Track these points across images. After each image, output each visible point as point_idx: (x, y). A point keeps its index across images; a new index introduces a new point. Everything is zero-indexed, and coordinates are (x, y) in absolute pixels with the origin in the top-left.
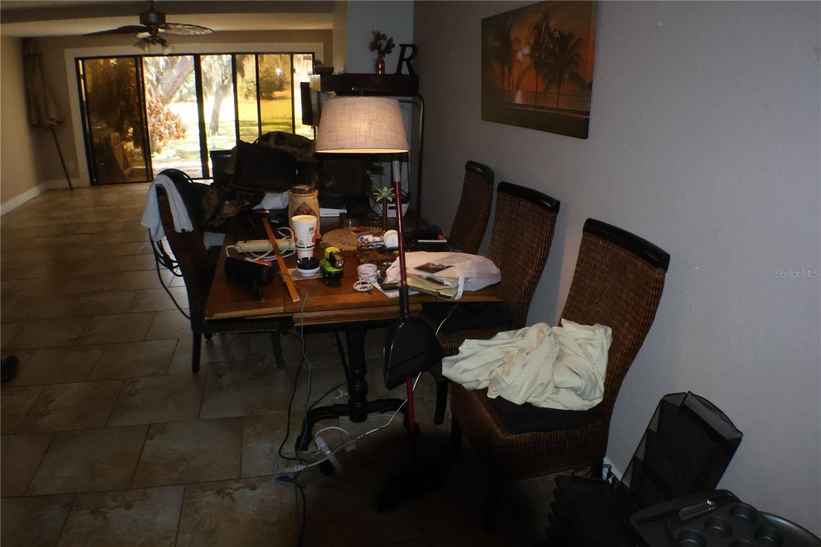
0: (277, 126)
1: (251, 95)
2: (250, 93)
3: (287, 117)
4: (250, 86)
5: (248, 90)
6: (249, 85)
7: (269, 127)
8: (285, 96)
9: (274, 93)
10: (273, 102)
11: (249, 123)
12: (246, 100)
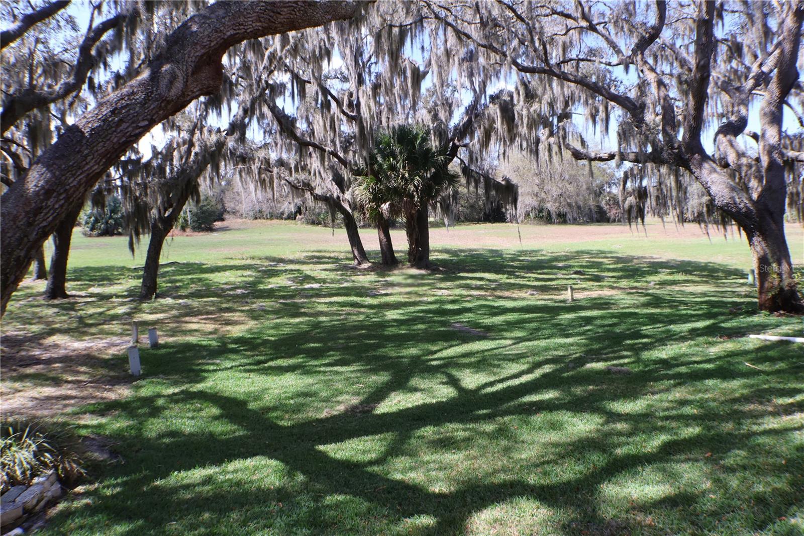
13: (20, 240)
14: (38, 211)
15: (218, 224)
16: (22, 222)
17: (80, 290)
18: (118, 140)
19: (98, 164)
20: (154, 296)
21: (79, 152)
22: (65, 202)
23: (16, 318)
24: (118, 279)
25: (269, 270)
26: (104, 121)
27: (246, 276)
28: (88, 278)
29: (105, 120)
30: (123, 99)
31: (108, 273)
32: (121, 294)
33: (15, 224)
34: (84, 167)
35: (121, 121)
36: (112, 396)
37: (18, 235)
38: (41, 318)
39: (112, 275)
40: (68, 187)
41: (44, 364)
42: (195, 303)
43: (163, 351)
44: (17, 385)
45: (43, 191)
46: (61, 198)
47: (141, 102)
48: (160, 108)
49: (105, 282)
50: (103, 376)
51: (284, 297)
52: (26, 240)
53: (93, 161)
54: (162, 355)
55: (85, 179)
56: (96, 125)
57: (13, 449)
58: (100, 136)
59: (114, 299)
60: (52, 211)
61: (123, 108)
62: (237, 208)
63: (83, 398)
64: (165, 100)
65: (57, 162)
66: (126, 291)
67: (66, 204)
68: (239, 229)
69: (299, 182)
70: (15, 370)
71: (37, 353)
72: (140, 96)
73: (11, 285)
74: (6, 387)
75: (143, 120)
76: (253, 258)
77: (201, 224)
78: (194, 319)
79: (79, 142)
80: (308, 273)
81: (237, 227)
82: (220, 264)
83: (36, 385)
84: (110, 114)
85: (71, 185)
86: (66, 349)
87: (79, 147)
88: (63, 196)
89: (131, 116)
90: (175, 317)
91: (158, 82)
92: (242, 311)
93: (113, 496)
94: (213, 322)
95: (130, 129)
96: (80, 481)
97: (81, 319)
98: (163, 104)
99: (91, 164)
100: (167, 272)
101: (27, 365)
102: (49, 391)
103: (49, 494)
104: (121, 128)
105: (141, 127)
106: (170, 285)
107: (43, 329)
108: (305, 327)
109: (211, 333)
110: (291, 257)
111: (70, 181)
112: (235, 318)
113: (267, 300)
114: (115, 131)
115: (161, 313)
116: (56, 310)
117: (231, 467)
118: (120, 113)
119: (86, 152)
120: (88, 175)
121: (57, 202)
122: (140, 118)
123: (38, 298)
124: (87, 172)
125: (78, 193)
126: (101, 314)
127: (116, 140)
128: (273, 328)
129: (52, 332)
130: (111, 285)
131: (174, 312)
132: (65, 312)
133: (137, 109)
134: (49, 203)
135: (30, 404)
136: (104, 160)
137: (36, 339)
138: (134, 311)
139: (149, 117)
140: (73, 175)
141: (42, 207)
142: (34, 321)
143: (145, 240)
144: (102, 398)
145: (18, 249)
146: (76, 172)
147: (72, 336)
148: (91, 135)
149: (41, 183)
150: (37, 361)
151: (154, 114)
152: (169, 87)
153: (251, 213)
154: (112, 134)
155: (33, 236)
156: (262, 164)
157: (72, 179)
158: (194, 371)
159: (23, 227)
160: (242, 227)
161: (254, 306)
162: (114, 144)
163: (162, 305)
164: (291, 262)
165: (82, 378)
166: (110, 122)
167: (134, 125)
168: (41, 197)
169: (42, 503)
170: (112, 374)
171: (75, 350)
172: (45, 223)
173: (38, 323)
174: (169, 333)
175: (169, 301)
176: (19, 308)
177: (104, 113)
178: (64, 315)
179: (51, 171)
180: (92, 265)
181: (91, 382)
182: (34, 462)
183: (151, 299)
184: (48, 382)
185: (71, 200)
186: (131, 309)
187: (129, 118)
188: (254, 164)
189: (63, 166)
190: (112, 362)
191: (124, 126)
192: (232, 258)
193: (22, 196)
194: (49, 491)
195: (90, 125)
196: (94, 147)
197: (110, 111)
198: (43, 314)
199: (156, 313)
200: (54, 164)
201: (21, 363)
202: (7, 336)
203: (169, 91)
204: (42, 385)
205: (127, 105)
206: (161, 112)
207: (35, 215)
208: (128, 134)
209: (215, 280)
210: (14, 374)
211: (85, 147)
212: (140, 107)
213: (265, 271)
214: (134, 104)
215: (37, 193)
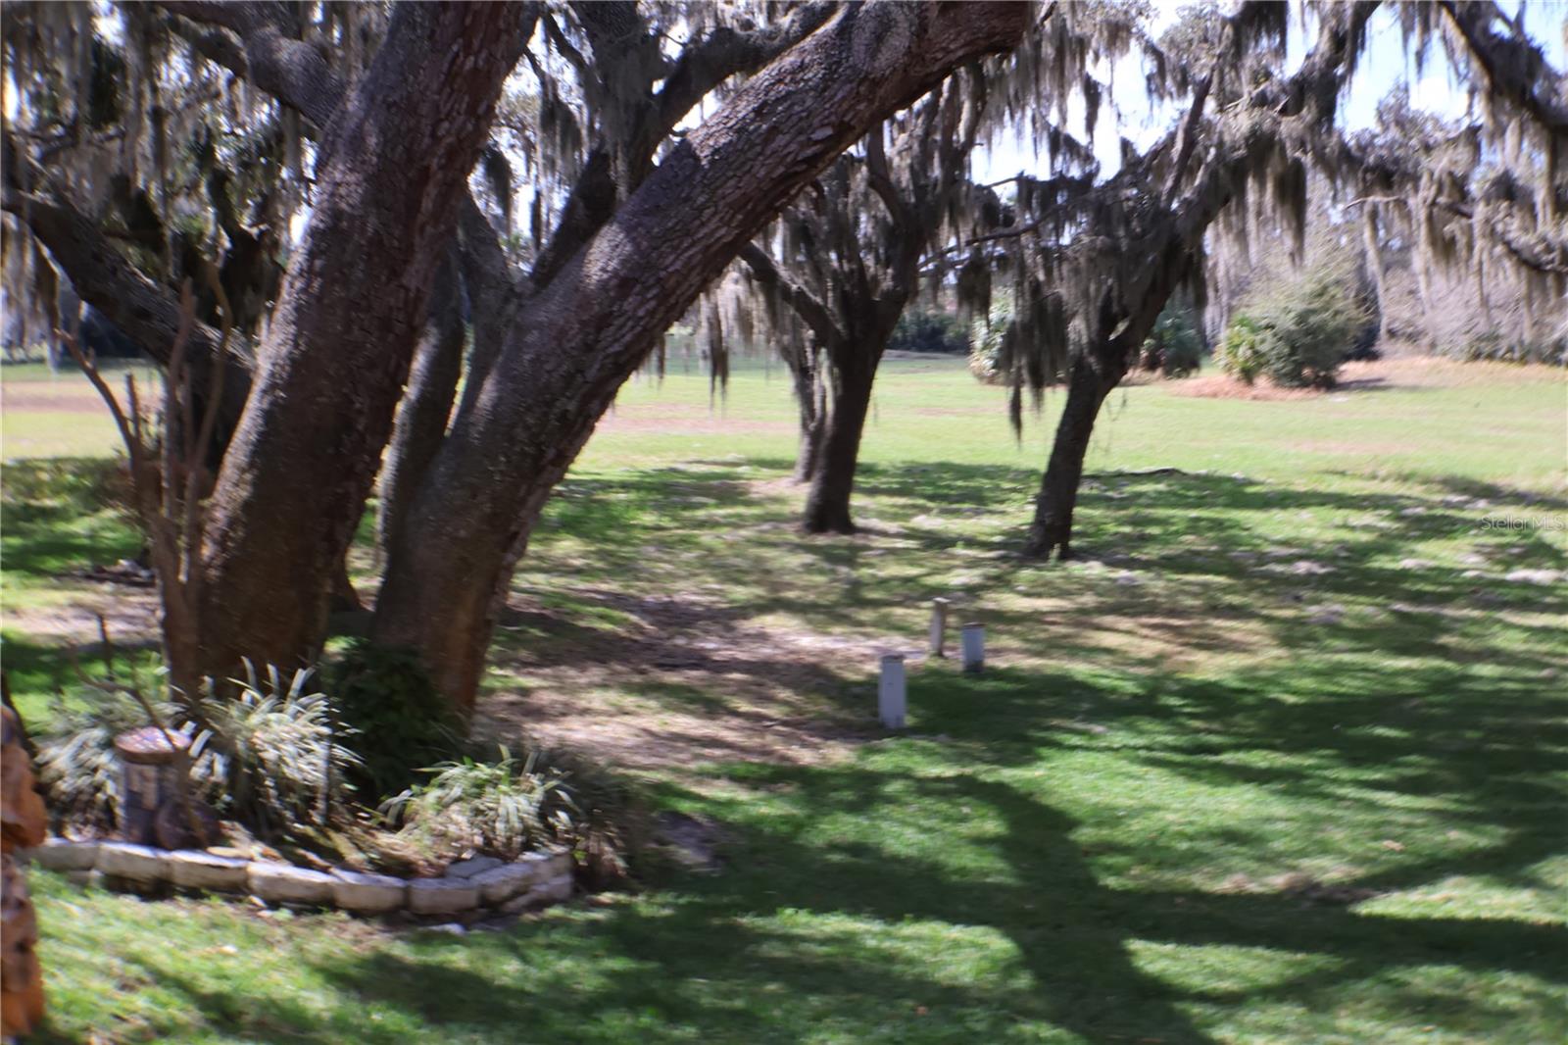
0: (1339, 515)
1: (1264, 370)
2: (1260, 365)
3: (1382, 472)
4: (1263, 341)
5: (1256, 353)
6: (1259, 338)
7: (1306, 514)
8: (1380, 380)
9: (1343, 367)
10: (1339, 399)
11: (1227, 486)
12: (1241, 386)
13: (568, 379)
14: (603, 321)
15: (1352, 370)
16: (574, 342)
17: (894, 517)
18: (768, 173)
19: (728, 224)
20: (1055, 553)
21: (687, 199)
22: (659, 305)
23: (715, 567)
24: (1002, 502)
25: (1433, 518)
26: (738, 131)
27: (1353, 528)
28: (929, 490)
29: (741, 130)
30: (780, 81)
31: (986, 483)
32: (984, 538)
33: (560, 345)
34: (697, 232)
35: (774, 130)
36: (806, 757)
37: (565, 367)
38: (768, 572)
39: (997, 488)
40: (663, 274)
41: (708, 669)
42: (1156, 584)
43: (988, 685)
44: (630, 701)
45: (614, 282)
46: (649, 296)
47: (817, 86)
48: (858, 98)
49: (966, 506)
50: (822, 716)
51: (1418, 598)
52: (579, 379)
53: (717, 217)
54: (982, 695)
55: (700, 256)
56: (723, 141)
57: (503, 787)
58: (730, 164)
59: (959, 550)
60: (630, 323)
61: (779, 101)
62: (1421, 323)
63: (743, 749)
64: (866, 78)
65: (646, 220)
66: (1002, 534)
67: (662, 309)
68: (1414, 389)
69: (1549, 249)
70: (642, 672)
71: (710, 646)
72: (814, 74)
73: (550, 468)
74: (606, 701)
75: (823, 126)
76: (1405, 478)
77: (1300, 365)
78: (1126, 623)
79: (689, 178)
80: (1550, 537)
81: (1410, 381)
82: (1301, 486)
83: (667, 707)
84: (752, 115)
85: (671, 270)
86: (777, 647)
87: (687, 190)
88: (654, 292)
89: (795, 119)
90: (1083, 611)
91: (850, 40)
92: (1268, 619)
93: (651, 920)
94: (1167, 636)
95: (793, 147)
96: (614, 883)
97: (857, 585)
98: (862, 89)
99: (712, 225)
100: (1140, 495)
101: (674, 667)
102: (685, 723)
103: (543, 888)
104: (774, 145)
105: (817, 142)
106: (1127, 529)
107: (759, 597)
108: (1408, 684)
109: (1143, 662)
110: (1523, 484)
111: (668, 261)
112: (1235, 636)
113: (1362, 599)
114: (760, 154)
115: (1051, 596)
116: (808, 558)
117: (908, 929)
118: (772, 113)
119: (701, 199)
120: (708, 247)
121: (642, 303)
122: (816, 122)
123: (784, 526)
124: (704, 242)
125: (685, 286)
126: (907, 580)
127: (762, 172)
128: (1316, 673)
129: (773, 605)
130: (977, 513)
131: (1089, 600)
132: (826, 566)
133: (809, 102)
134: (626, 306)
135: (632, 741)
136: (740, 217)
137: (725, 618)
138: (990, 583)
139: (833, 118)
140: (675, 249)
141: (611, 313)
142: (747, 578)
143: (1057, 399)
144: (784, 758)
145: (563, 395)
146: (681, 243)
147: (810, 622)
148: (712, 162)
149: (613, 264)
150: (700, 661)
151: (847, 111)
152: (873, 51)
153: (1464, 341)
154: (754, 160)
155: (592, 373)
156: (1439, 192)
157: (672, 258)
158: (1025, 739)
159: (575, 353)
160: (1426, 382)
161: (1313, 610)
162: (760, 181)
163: (1067, 578)
164: (1521, 498)
165: (772, 711)
166: (751, 133)
167: (802, 138)
168: (612, 294)
169: (522, 901)
170: (843, 715)
171: (792, 652)
172: (617, 347)
173: (758, 583)
174: (1035, 647)
175: (1094, 569)
176: (731, 545)
177: (740, 115)
178: (821, 572)
179: (633, 240)
180: (956, 459)
181: (784, 723)
182: (534, 822)
183: (1046, 559)
184: (691, 707)
185: (672, 300)
186: (989, 578)
187: (790, 124)
188: (1416, 190)
189: (656, 230)
190: (857, 690)
191: (781, 140)
192: (1343, 473)
193: (577, 290)
194: (545, 883)
195: (711, 143)
196: (717, 188)
197: (754, 110)
198: (776, 565)
199: (1039, 595)
200: (639, 224)
201: (662, 661)
202: (672, 602)
203: (873, 57)
204: (678, 710)
205: (789, 94)
206: (862, 107)
207: (599, 330)
208: (789, 159)
209: (1260, 530)
210: (637, 679)
211: (698, 190)
212: (815, 98)
213: (1418, 520)
214: (801, 91)
215: (603, 285)
